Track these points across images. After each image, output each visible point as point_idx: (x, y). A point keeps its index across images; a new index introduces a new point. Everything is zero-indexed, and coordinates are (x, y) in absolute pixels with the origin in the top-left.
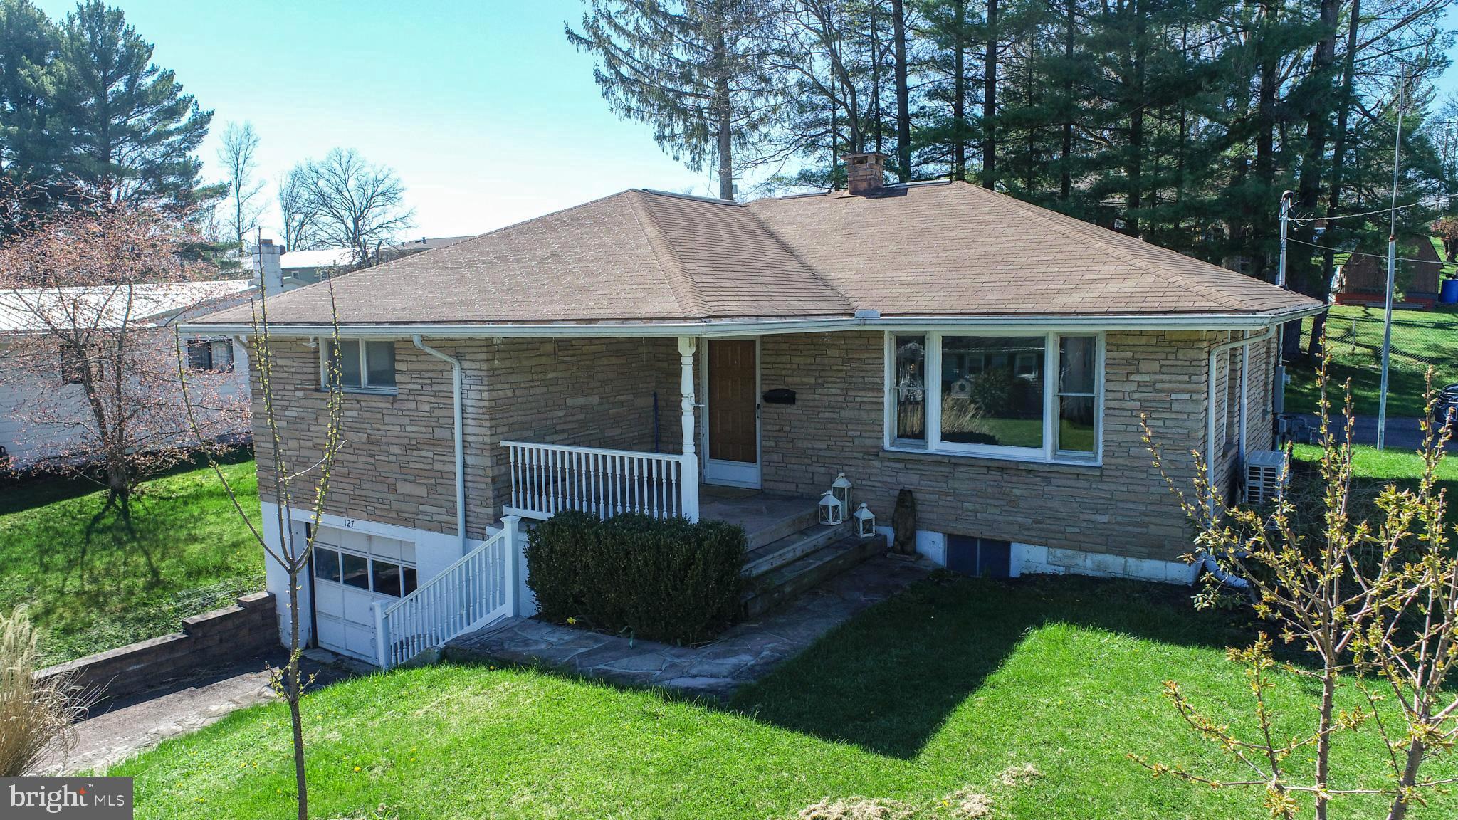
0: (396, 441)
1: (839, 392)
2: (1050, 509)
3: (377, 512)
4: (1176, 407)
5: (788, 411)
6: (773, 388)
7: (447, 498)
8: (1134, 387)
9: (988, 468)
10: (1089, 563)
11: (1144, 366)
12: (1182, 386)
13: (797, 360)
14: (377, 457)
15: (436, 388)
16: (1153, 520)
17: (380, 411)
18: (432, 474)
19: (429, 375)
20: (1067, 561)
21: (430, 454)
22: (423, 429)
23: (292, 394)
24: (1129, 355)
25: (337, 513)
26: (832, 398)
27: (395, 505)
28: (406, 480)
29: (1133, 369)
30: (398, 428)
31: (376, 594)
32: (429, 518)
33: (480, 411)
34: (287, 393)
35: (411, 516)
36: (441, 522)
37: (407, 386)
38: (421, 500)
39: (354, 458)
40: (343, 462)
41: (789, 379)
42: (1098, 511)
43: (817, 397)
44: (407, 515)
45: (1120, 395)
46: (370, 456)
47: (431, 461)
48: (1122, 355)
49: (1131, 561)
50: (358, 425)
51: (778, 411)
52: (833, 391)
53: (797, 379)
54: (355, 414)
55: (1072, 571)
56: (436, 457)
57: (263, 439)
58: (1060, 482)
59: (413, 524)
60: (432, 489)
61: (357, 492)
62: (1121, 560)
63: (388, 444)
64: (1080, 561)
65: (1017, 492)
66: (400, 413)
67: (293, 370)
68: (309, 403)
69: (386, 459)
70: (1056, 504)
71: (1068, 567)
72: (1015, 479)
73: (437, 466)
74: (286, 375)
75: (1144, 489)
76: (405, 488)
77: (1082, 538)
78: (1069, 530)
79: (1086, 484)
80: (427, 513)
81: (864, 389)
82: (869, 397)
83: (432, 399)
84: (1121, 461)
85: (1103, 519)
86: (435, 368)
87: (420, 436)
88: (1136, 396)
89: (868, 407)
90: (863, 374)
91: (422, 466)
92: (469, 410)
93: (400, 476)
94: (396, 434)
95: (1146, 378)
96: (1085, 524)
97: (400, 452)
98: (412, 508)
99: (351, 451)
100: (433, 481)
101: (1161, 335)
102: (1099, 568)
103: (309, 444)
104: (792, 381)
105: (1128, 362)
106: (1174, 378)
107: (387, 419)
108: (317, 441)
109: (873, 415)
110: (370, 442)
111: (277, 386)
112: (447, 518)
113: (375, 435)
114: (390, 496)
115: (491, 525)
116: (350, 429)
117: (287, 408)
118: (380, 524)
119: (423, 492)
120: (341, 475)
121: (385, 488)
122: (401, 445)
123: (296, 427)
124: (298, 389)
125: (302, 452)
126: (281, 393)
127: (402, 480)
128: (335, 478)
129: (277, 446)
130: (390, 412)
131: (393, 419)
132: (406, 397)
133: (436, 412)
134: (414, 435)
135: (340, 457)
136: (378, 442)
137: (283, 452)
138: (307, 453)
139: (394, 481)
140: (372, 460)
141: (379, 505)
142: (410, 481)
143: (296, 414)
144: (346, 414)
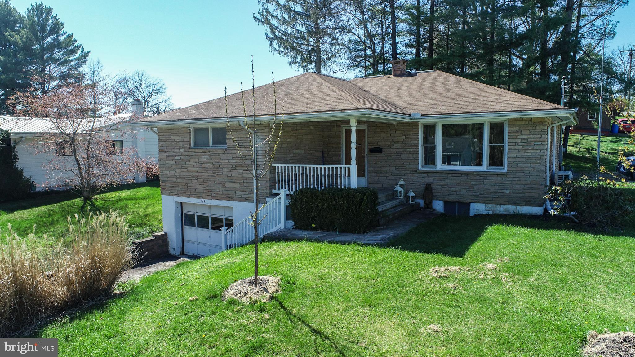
0: (226, 166)
1: (401, 147)
2: (486, 189)
3: (216, 196)
4: (536, 147)
5: (379, 156)
6: (373, 147)
7: (249, 187)
8: (519, 140)
9: (461, 174)
10: (502, 209)
11: (523, 133)
12: (538, 139)
13: (383, 135)
14: (217, 173)
15: (244, 144)
16: (527, 191)
17: (219, 155)
18: (242, 178)
19: (242, 139)
20: (493, 209)
21: (242, 171)
22: (239, 161)
23: (178, 150)
24: (518, 128)
25: (198, 197)
26: (398, 150)
27: (225, 192)
28: (230, 182)
29: (519, 134)
30: (227, 161)
31: (212, 230)
32: (240, 196)
33: (265, 152)
34: (176, 150)
35: (232, 196)
36: (245, 198)
37: (232, 144)
38: (237, 189)
39: (207, 174)
41: (380, 143)
42: (505, 189)
43: (391, 150)
44: (230, 196)
45: (514, 144)
46: (214, 173)
47: (242, 173)
48: (515, 128)
49: (518, 207)
50: (209, 161)
51: (375, 156)
52: (398, 147)
53: (383, 143)
54: (207, 156)
55: (495, 212)
56: (244, 172)
57: (164, 169)
58: (490, 178)
59: (232, 199)
60: (242, 185)
61: (207, 188)
62: (514, 207)
63: (222, 168)
64: (498, 209)
65: (473, 183)
66: (228, 155)
67: (179, 140)
68: (186, 153)
69: (221, 174)
70: (488, 187)
71: (493, 211)
72: (472, 178)
73: (245, 175)
74: (175, 143)
75: (523, 179)
76: (229, 185)
77: (499, 199)
78: (494, 196)
79: (500, 179)
80: (239, 194)
81: (411, 146)
82: (412, 149)
83: (243, 149)
84: (514, 169)
85: (508, 191)
86: (245, 136)
87: (237, 164)
88: (520, 144)
89: (412, 153)
90: (411, 140)
91: (237, 176)
92: (259, 152)
93: (228, 180)
94: (226, 163)
95: (524, 137)
96: (500, 194)
97: (228, 171)
98: (232, 193)
99: (205, 172)
100: (242, 181)
101: (530, 120)
102: (505, 210)
103: (186, 170)
104: (381, 144)
105: (517, 131)
106: (535, 136)
107: (222, 158)
108: (189, 168)
109: (414, 156)
110: (214, 167)
111: (172, 148)
112: (248, 196)
113: (216, 164)
114: (222, 189)
115: (268, 197)
116: (205, 163)
117: (175, 156)
118: (217, 201)
119: (237, 186)
120: (200, 182)
121: (220, 185)
122: (228, 168)
123: (180, 163)
124: (181, 148)
125: (182, 174)
126: (173, 150)
127: (228, 182)
128: (197, 183)
129: (171, 172)
130: (224, 155)
131: (225, 158)
132: (231, 149)
133: (245, 154)
134: (234, 163)
135: (200, 174)
136: (218, 167)
137: (173, 174)
138: (184, 174)
139: (224, 182)
140: (215, 175)
141: (217, 193)
142: (232, 182)
143: (180, 158)
144: (203, 157)
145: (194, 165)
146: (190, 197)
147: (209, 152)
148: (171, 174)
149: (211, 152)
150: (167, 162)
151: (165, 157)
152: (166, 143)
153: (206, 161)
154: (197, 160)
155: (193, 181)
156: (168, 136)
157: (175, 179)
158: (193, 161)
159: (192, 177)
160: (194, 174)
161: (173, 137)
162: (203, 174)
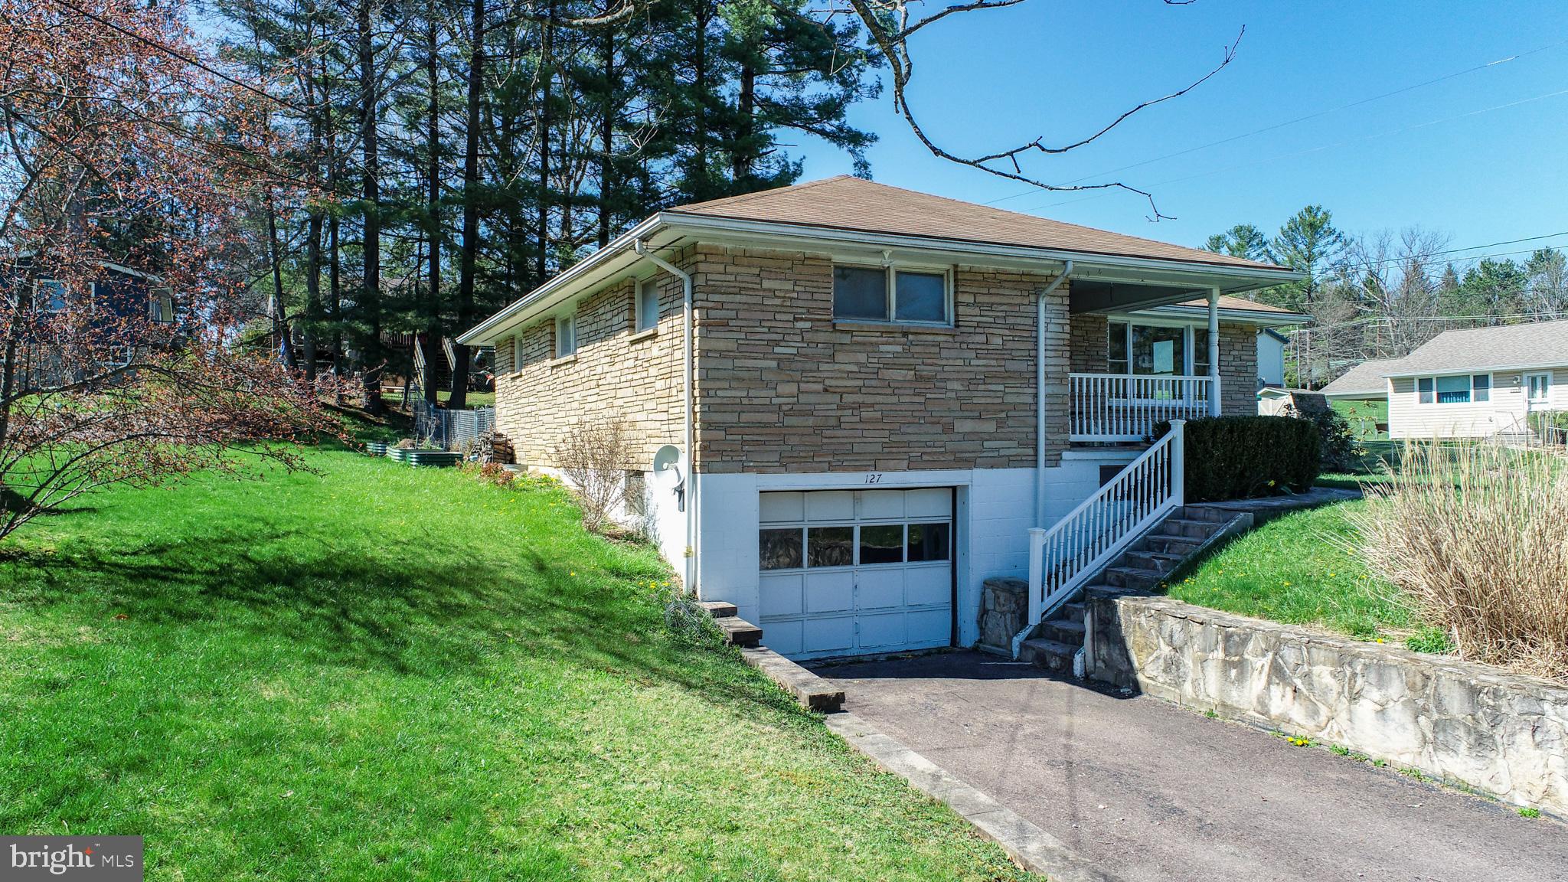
0: (955, 376)
3: (925, 457)
7: (1020, 430)
11: (1238, 346)
14: (928, 396)
15: (1010, 320)
17: (938, 345)
18: (1003, 407)
19: (1004, 308)
21: (1001, 388)
22: (994, 363)
23: (790, 325)
25: (857, 469)
27: (950, 446)
28: (966, 418)
30: (960, 362)
31: (864, 566)
32: (996, 454)
33: (1061, 342)
34: (780, 324)
35: (972, 455)
36: (1008, 456)
37: (974, 319)
38: (986, 437)
39: (895, 399)
40: (872, 405)
44: (967, 455)
46: (919, 394)
47: (1001, 394)
50: (902, 361)
54: (899, 349)
56: (1007, 390)
57: (727, 385)
59: (969, 463)
60: (1000, 424)
61: (893, 438)
63: (946, 380)
66: (966, 346)
67: (795, 295)
68: (821, 337)
69: (943, 396)
73: (1009, 399)
74: (778, 301)
76: (965, 426)
80: (992, 449)
83: (1007, 332)
86: (1011, 301)
87: (989, 369)
91: (989, 400)
92: (1052, 342)
93: (961, 414)
94: (958, 368)
97: (961, 388)
98: (976, 445)
99: (890, 391)
100: (1003, 415)
105: (1228, 343)
107: (944, 353)
108: (828, 382)
110: (919, 378)
111: (760, 315)
112: (1019, 451)
113: (926, 371)
114: (945, 437)
115: (1067, 450)
116: (887, 366)
117: (777, 343)
118: (923, 473)
119: (990, 427)
120: (870, 421)
121: (939, 429)
122: (963, 379)
123: (793, 366)
124: (802, 319)
125: (803, 398)
126: (769, 324)
127: (962, 418)
128: (859, 426)
129: (752, 393)
130: (950, 345)
131: (954, 353)
132: (972, 330)
133: (1009, 345)
134: (984, 369)
135: (870, 399)
136: (928, 379)
137: (767, 401)
138: (812, 399)
139: (950, 420)
140: (922, 399)
141: (929, 450)
142: (973, 418)
143: (794, 351)
144: (883, 348)
145: (849, 372)
146: (832, 468)
147: (905, 334)
148: (755, 401)
149: (911, 337)
150: (738, 363)
151: (732, 345)
152: (738, 298)
153: (890, 361)
154: (862, 358)
155: (842, 419)
156: (748, 279)
157: (773, 418)
158: (847, 361)
159: (840, 408)
160: (848, 399)
161: (766, 284)
162: (879, 399)
